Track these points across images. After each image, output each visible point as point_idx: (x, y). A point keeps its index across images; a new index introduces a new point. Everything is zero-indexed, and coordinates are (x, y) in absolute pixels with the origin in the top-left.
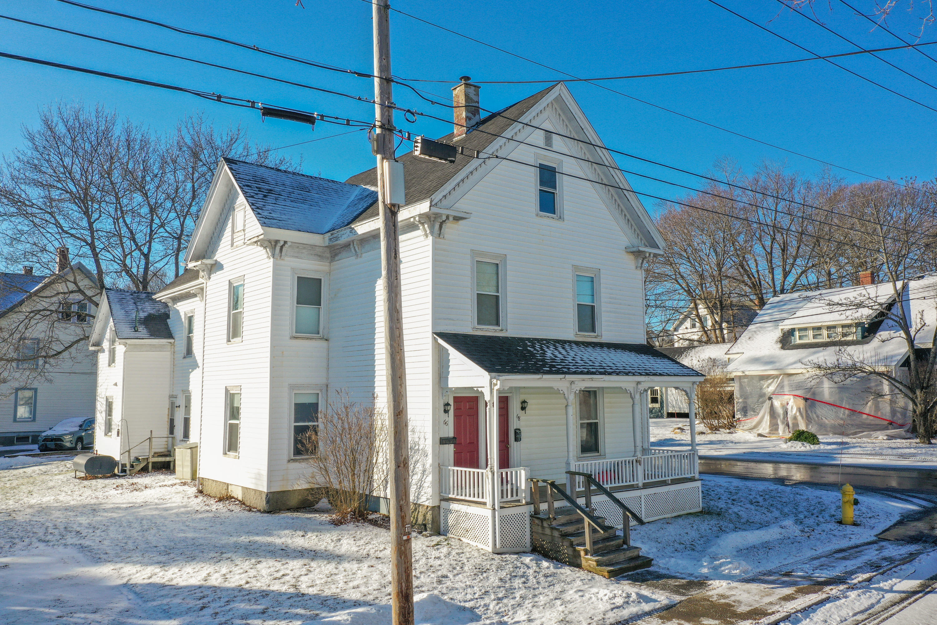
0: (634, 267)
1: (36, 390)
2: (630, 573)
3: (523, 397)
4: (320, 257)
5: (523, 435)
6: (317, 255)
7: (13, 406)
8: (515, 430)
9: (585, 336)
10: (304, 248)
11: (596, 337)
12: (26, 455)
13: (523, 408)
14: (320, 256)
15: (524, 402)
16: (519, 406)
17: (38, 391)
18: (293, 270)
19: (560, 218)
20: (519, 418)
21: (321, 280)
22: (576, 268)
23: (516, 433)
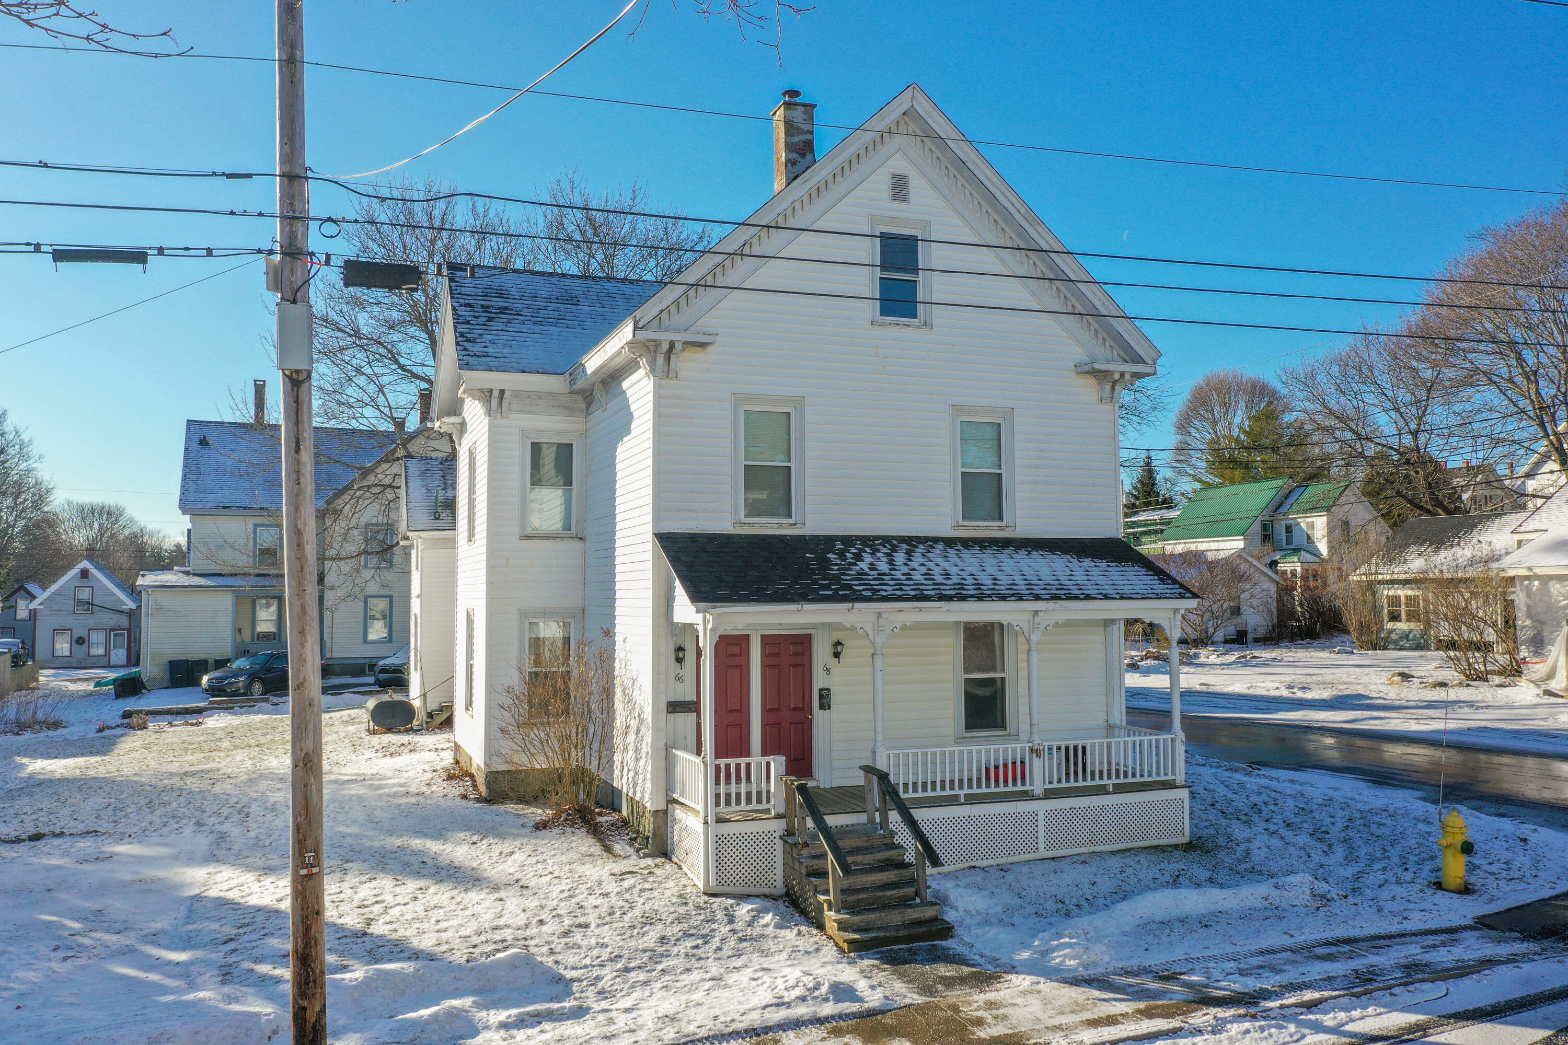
0: (1096, 399)
1: (390, 597)
2: (896, 947)
3: (836, 636)
4: (569, 410)
5: (835, 699)
6: (564, 407)
7: (361, 620)
8: (821, 690)
9: (977, 528)
10: (540, 398)
11: (1001, 529)
12: (354, 693)
13: (837, 655)
14: (567, 408)
15: (838, 643)
16: (829, 650)
17: (395, 599)
18: (524, 433)
19: (925, 324)
20: (828, 670)
21: (571, 445)
22: (957, 409)
23: (821, 696)
